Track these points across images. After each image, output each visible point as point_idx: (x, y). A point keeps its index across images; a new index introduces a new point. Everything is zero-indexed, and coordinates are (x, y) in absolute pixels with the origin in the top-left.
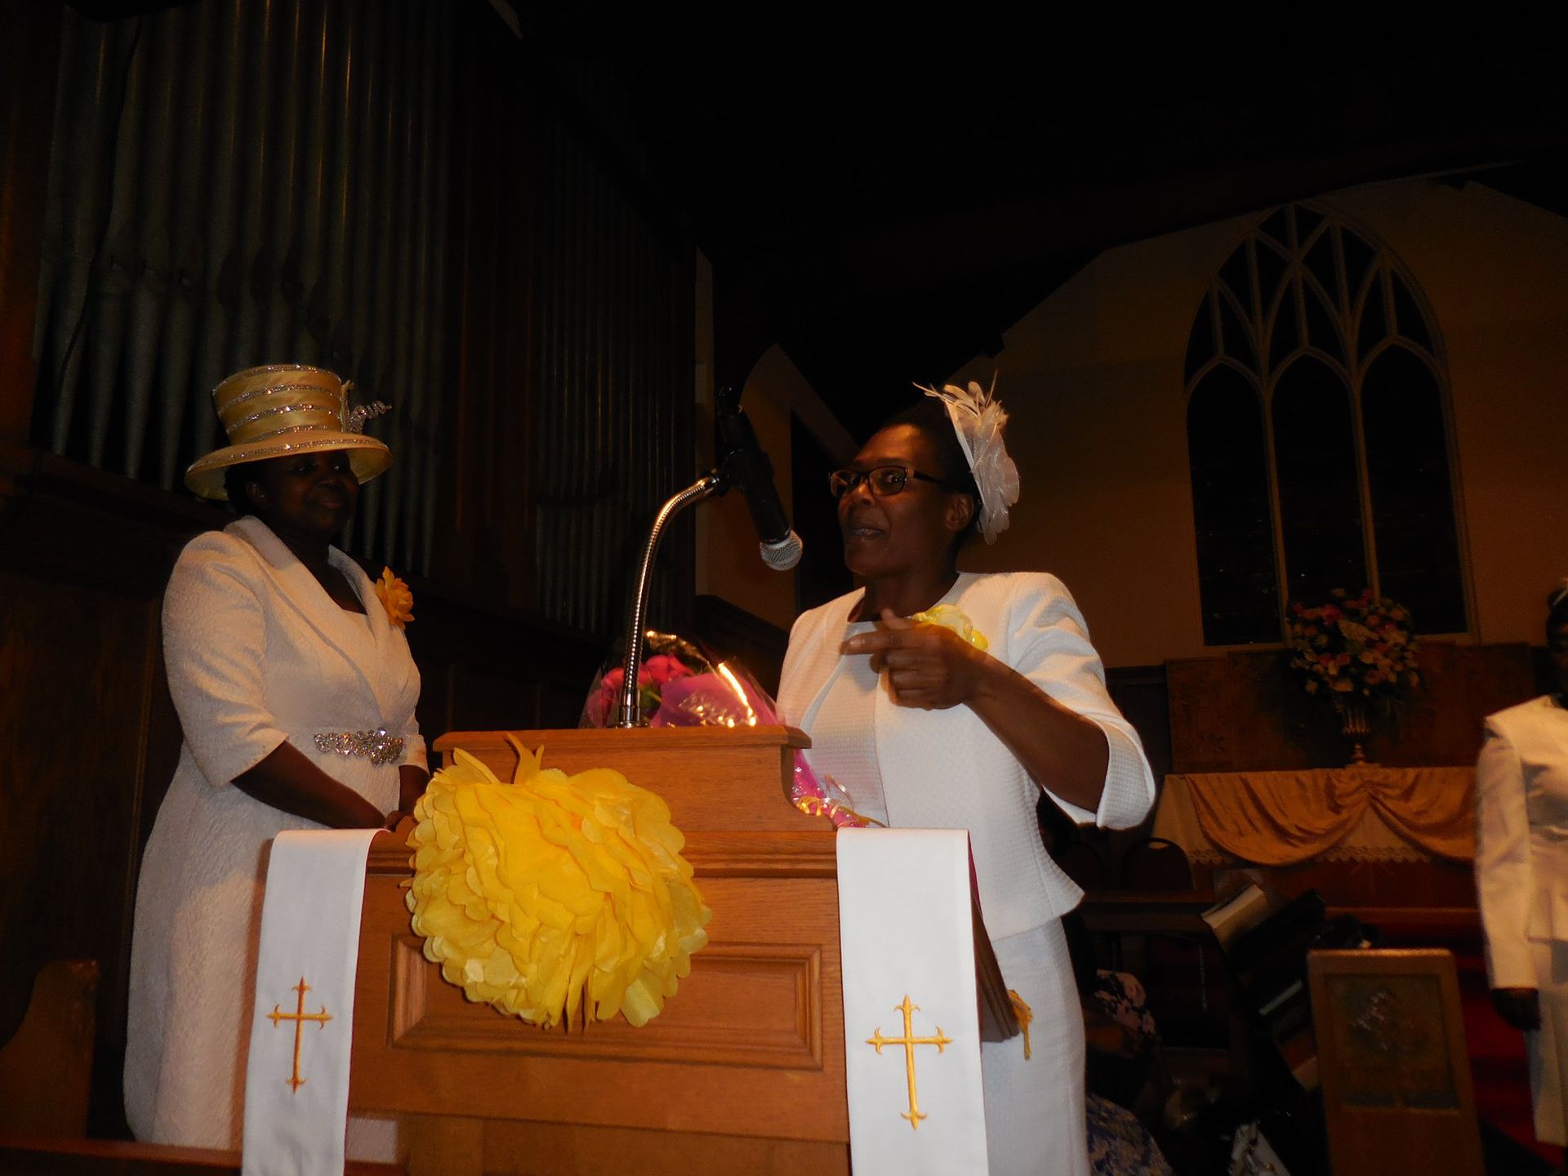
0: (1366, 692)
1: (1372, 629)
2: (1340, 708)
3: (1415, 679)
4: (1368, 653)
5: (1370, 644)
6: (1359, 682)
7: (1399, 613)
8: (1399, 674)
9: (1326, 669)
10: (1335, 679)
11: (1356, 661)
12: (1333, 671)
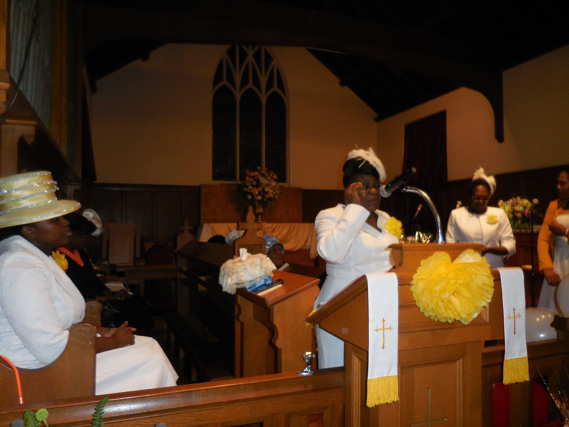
0: (265, 200)
1: (268, 181)
2: (257, 204)
3: (277, 196)
4: (267, 188)
5: (268, 185)
6: (263, 197)
7: (275, 177)
8: (274, 195)
9: (255, 192)
10: (257, 195)
11: (263, 190)
12: (257, 193)
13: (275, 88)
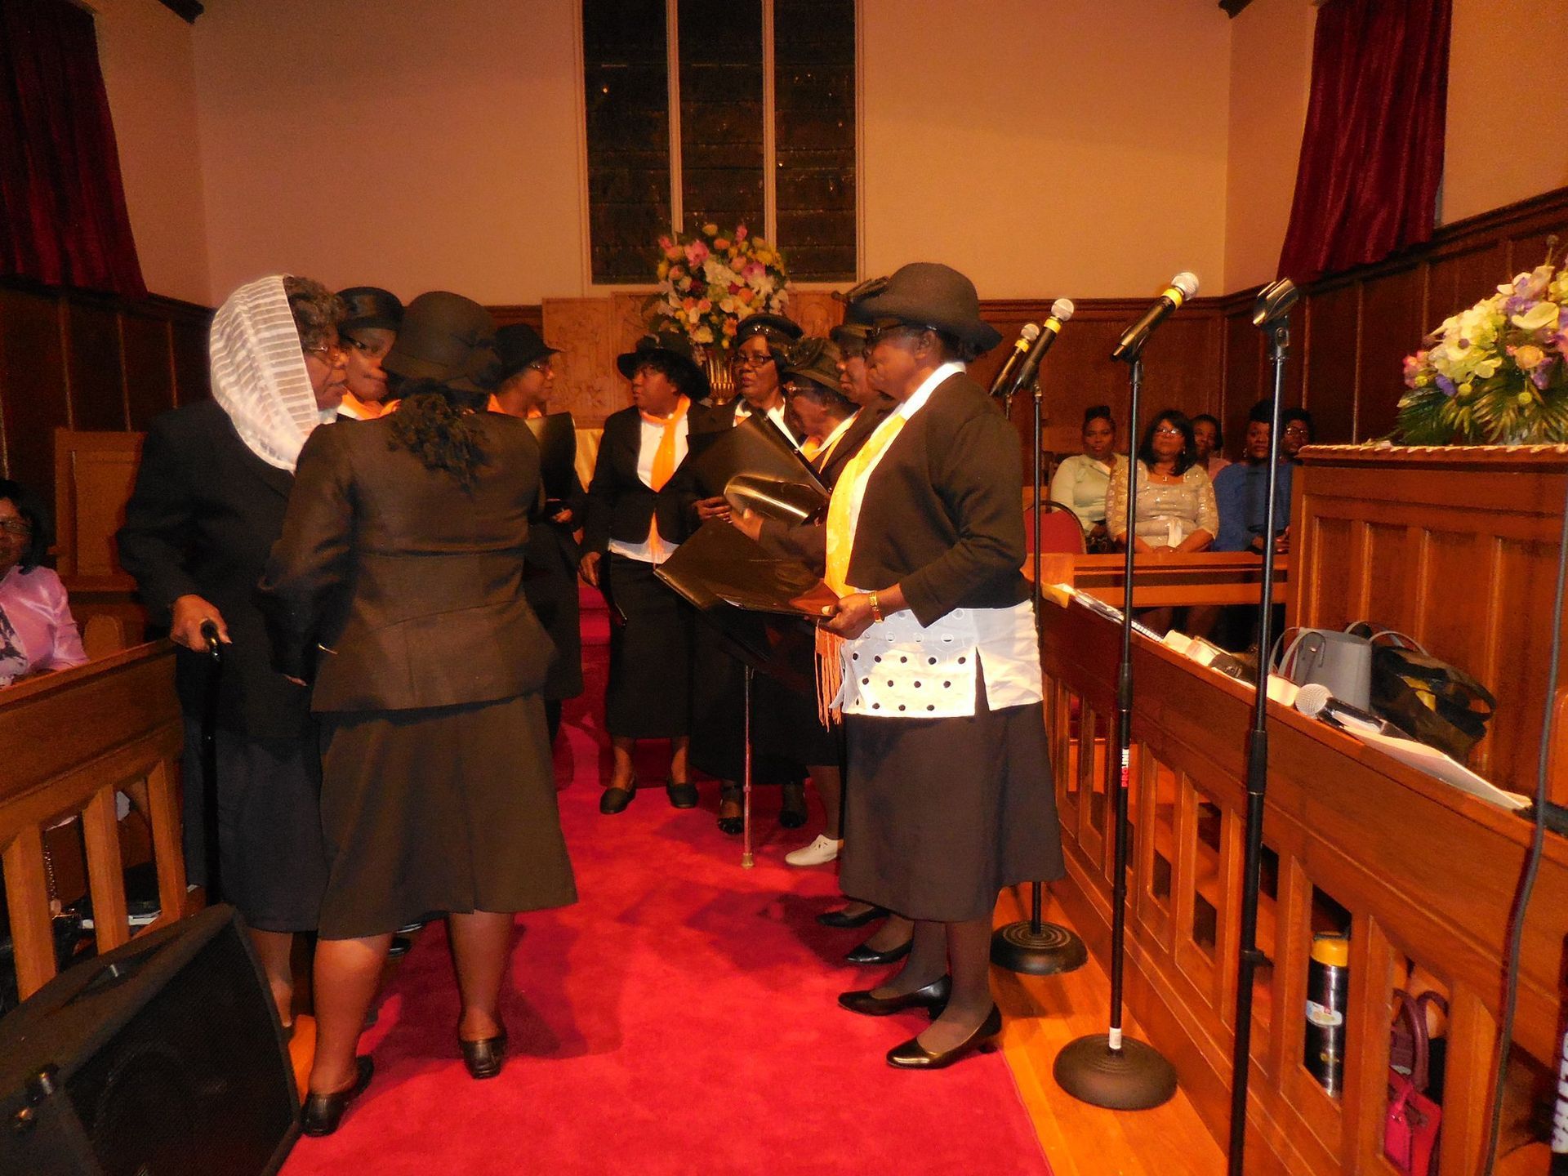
1: (738, 273)
4: (729, 300)
5: (734, 289)
6: (718, 332)
7: (772, 259)
9: (688, 316)
10: (697, 327)
11: (717, 309)
12: (694, 318)
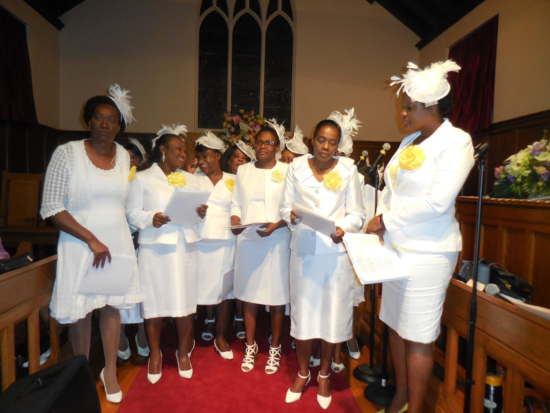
13: (280, 11)
